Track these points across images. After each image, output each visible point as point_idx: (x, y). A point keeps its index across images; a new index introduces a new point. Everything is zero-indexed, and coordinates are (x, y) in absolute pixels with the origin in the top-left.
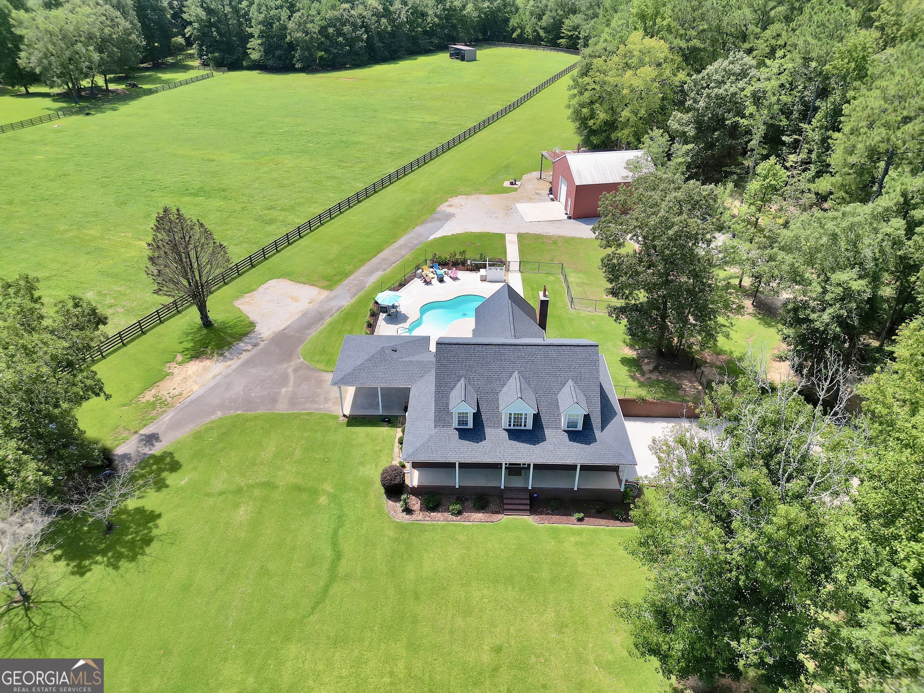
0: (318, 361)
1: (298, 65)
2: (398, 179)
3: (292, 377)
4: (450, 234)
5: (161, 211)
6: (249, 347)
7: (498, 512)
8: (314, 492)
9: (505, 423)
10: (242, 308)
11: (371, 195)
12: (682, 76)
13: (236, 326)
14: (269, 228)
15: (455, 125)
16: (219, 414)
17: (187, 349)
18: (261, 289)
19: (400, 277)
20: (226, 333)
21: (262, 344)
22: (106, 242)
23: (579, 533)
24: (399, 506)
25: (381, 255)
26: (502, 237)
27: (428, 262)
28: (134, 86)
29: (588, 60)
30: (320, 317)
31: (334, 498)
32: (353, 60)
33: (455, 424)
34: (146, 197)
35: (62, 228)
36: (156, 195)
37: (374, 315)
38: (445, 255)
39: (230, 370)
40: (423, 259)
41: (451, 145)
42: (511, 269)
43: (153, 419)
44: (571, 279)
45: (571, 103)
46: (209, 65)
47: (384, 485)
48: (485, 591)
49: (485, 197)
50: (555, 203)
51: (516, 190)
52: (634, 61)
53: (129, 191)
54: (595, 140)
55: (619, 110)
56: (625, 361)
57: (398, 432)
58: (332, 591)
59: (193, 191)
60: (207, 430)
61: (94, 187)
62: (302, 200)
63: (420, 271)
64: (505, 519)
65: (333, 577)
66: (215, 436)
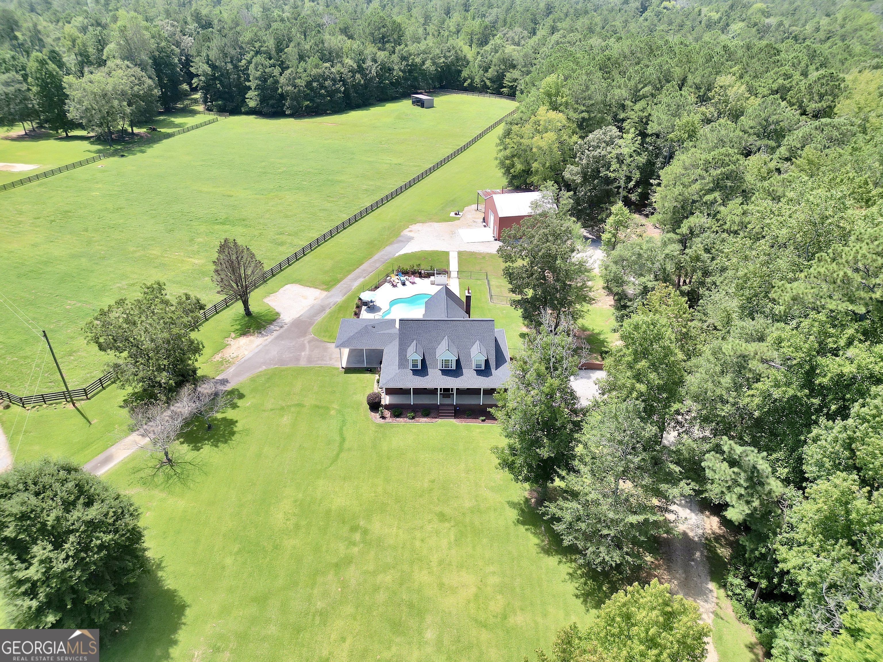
0: (324, 336)
1: (288, 112)
2: (373, 211)
3: (307, 346)
4: (410, 252)
5: (223, 241)
6: (278, 328)
7: (436, 418)
8: (327, 409)
9: (440, 366)
10: (270, 303)
11: (353, 223)
12: (575, 138)
13: (267, 315)
14: (281, 249)
15: (415, 166)
16: (264, 367)
17: (237, 330)
18: (281, 290)
19: (375, 282)
20: (261, 320)
21: (286, 326)
22: (166, 259)
23: (482, 428)
24: (378, 415)
25: (361, 267)
26: (447, 254)
27: (395, 272)
28: (154, 130)
29: (509, 126)
30: (322, 309)
31: (339, 412)
32: (333, 107)
33: (411, 367)
34: (188, 225)
35: (132, 249)
36: (194, 224)
37: (358, 307)
38: (407, 267)
39: (267, 342)
40: (391, 269)
41: (412, 184)
42: (452, 276)
43: (223, 371)
44: (492, 283)
45: (498, 156)
46: (212, 111)
47: (369, 404)
48: (427, 455)
49: (436, 225)
50: (487, 228)
51: (459, 219)
52: (540, 128)
53: (173, 221)
54: (516, 183)
55: (531, 162)
56: (523, 336)
57: (377, 377)
58: (341, 456)
59: (221, 221)
60: (258, 376)
61: (146, 218)
62: (303, 228)
63: (389, 278)
64: (440, 421)
65: (341, 449)
66: (263, 379)
